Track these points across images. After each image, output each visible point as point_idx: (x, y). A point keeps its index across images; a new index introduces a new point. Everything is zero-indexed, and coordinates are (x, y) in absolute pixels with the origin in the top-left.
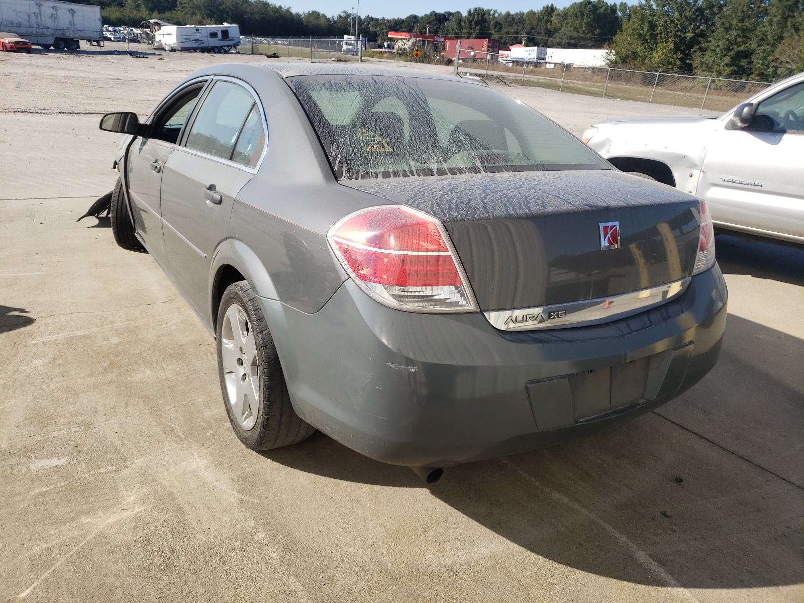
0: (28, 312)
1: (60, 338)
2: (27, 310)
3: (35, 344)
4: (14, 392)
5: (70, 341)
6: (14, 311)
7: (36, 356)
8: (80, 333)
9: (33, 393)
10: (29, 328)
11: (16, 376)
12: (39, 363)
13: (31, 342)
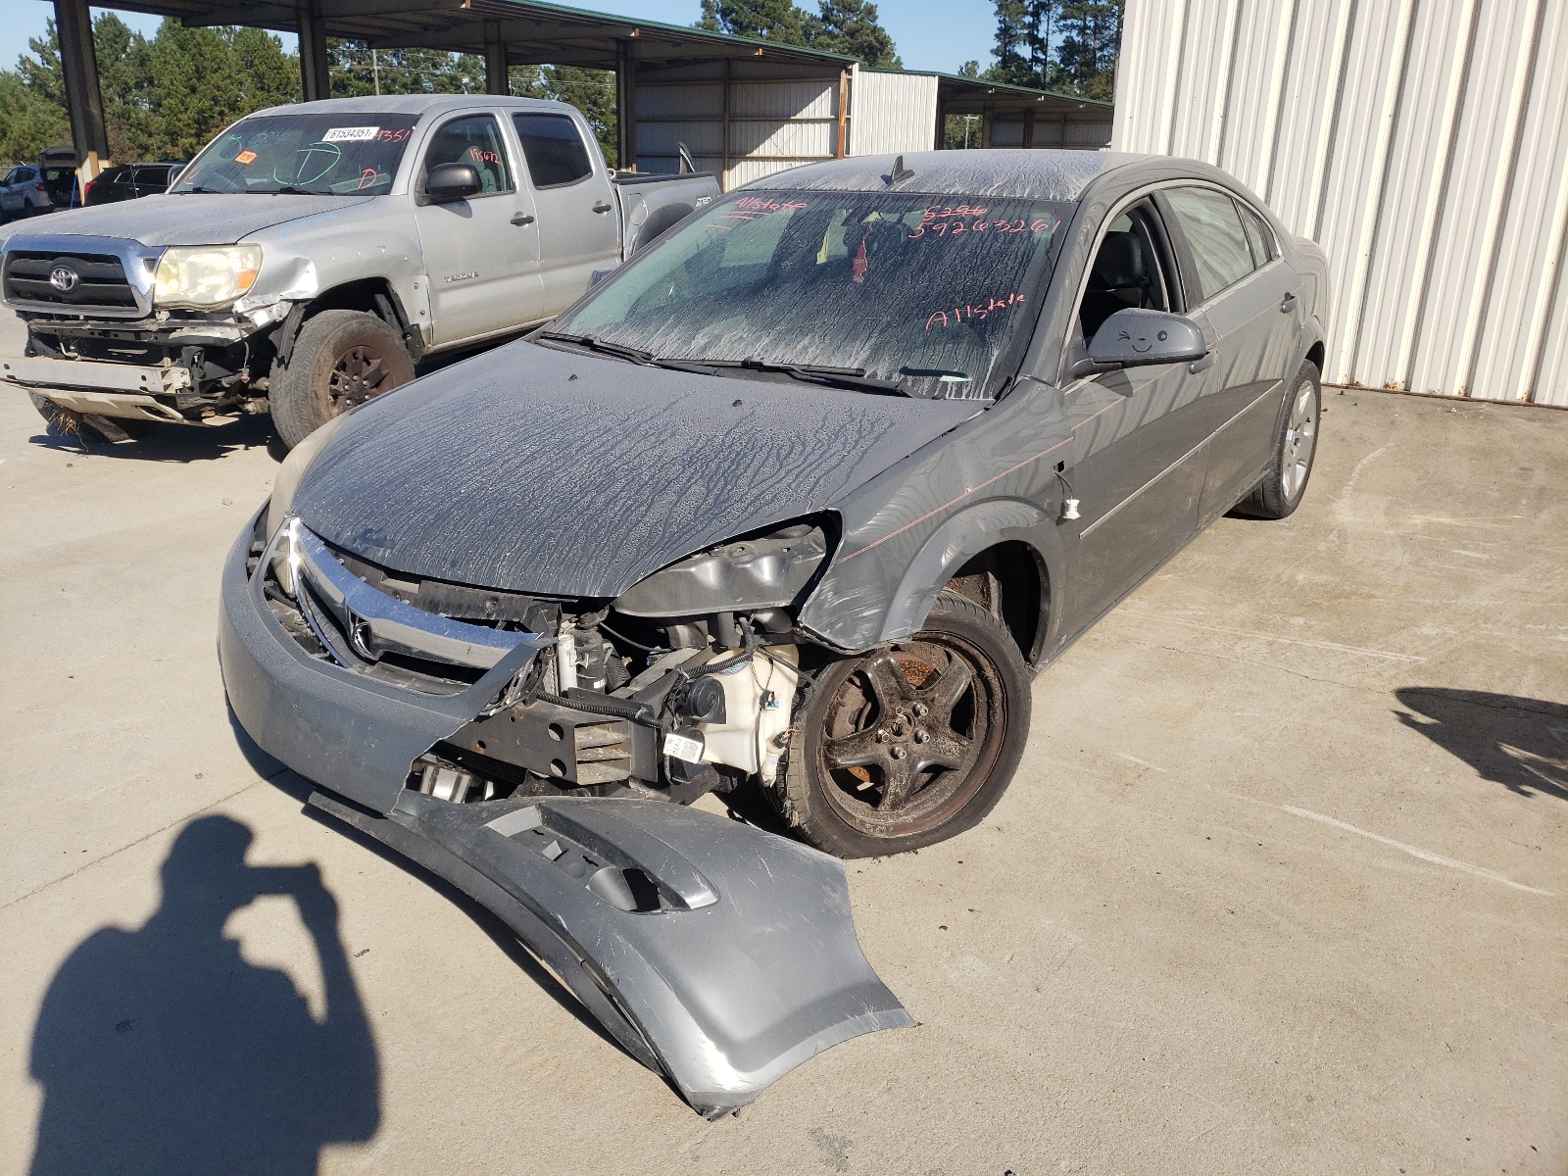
0: (1397, 713)
1: (1372, 650)
2: (1396, 716)
3: (1417, 654)
4: (1478, 611)
5: (1361, 641)
6: (1418, 724)
7: (1428, 638)
8: (1336, 646)
9: (1456, 603)
10: (1411, 683)
11: (1467, 627)
12: (1428, 629)
13: (1422, 660)
